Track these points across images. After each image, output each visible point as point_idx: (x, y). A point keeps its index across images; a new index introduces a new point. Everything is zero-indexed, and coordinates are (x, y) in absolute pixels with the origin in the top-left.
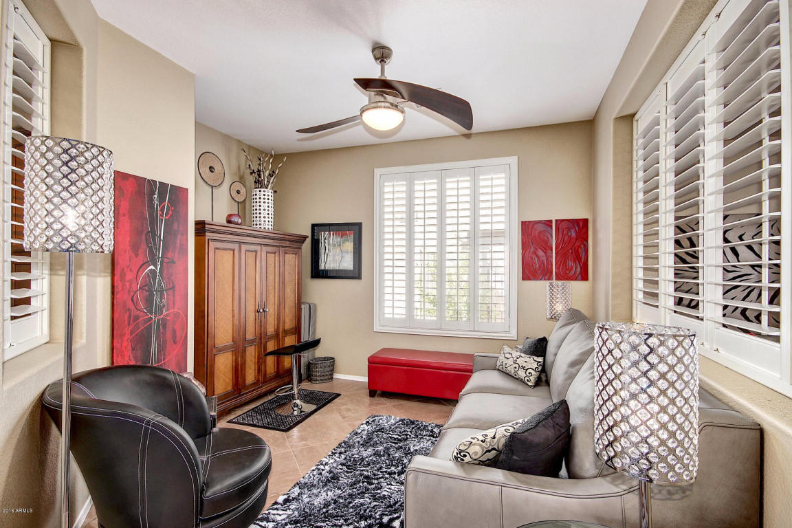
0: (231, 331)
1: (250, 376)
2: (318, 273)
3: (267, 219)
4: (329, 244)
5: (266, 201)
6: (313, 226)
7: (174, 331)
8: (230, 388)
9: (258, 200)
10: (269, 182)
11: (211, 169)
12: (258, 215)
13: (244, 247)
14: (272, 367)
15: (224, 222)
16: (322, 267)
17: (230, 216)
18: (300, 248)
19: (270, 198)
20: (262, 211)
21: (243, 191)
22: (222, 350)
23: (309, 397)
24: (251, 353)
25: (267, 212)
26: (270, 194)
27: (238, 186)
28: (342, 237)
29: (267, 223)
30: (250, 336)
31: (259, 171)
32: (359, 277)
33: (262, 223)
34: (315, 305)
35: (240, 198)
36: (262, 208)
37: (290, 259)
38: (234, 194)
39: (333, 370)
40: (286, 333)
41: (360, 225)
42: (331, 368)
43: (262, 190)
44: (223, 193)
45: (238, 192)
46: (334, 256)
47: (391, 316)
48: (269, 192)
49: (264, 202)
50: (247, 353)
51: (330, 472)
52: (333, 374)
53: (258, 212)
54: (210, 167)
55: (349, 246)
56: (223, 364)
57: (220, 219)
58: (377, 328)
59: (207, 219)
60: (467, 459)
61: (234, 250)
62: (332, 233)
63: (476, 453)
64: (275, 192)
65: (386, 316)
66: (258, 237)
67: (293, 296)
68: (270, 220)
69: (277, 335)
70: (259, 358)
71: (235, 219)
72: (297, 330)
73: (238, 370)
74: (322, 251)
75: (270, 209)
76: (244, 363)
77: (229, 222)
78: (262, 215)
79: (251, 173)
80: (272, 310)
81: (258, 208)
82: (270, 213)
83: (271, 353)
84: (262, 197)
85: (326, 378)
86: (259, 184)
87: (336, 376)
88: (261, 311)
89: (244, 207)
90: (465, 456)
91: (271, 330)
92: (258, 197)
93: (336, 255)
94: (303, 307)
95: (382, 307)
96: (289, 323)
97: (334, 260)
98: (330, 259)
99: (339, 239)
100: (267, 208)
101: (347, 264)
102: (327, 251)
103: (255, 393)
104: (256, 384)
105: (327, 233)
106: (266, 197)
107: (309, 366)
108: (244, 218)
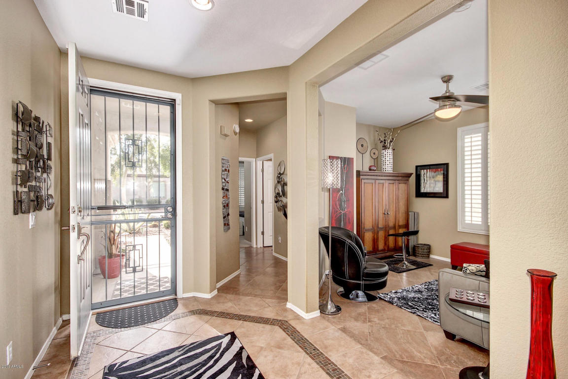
0: (371, 222)
1: (381, 246)
2: (420, 194)
3: (389, 166)
4: (427, 177)
5: (389, 156)
6: (417, 167)
7: (349, 219)
8: (371, 249)
9: (384, 156)
10: (390, 145)
11: (362, 146)
12: (384, 164)
13: (377, 181)
14: (392, 243)
15: (367, 170)
16: (422, 190)
17: (370, 166)
18: (408, 180)
19: (391, 154)
20: (386, 162)
21: (377, 152)
22: (368, 230)
23: (413, 263)
24: (381, 234)
25: (389, 162)
26: (391, 152)
27: (374, 151)
28: (435, 172)
29: (389, 167)
30: (380, 226)
31: (385, 140)
32: (447, 197)
33: (387, 168)
34: (418, 213)
35: (375, 157)
36: (387, 160)
37: (402, 186)
38: (372, 155)
39: (429, 252)
40: (400, 227)
41: (447, 165)
42: (428, 250)
43: (386, 150)
44: (367, 156)
45: (374, 154)
46: (430, 184)
47: (470, 222)
48: (390, 151)
49: (388, 156)
50: (379, 234)
51: (418, 289)
52: (429, 255)
53: (384, 162)
54: (362, 145)
55: (440, 178)
56: (368, 236)
57: (366, 169)
58: (460, 229)
59: (360, 169)
60: (468, 271)
61: (372, 183)
62: (428, 170)
63: (473, 270)
64: (394, 150)
65: (466, 222)
66: (385, 176)
67: (404, 207)
68: (391, 166)
69: (394, 227)
70: (385, 238)
71: (372, 168)
72: (407, 226)
73: (375, 241)
74: (422, 181)
75: (391, 160)
76: (378, 239)
77: (370, 170)
78: (386, 164)
79: (381, 142)
80: (392, 214)
81: (384, 160)
82: (391, 162)
83: (391, 235)
84: (387, 154)
85: (425, 256)
86: (385, 147)
87: (432, 256)
88: (386, 214)
89: (377, 162)
90: (467, 270)
91: (391, 224)
92: (384, 154)
93: (432, 183)
94: (410, 213)
95: (463, 216)
96: (402, 222)
97: (430, 186)
98: (428, 186)
99: (433, 174)
100: (389, 160)
101: (439, 188)
102: (425, 181)
103: (383, 255)
104: (383, 250)
105: (425, 171)
106: (389, 154)
107: (414, 247)
108: (377, 168)
